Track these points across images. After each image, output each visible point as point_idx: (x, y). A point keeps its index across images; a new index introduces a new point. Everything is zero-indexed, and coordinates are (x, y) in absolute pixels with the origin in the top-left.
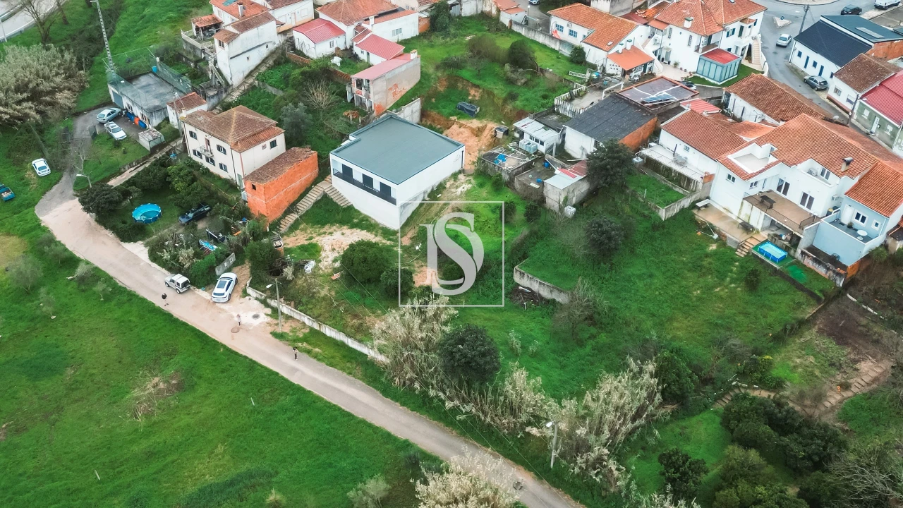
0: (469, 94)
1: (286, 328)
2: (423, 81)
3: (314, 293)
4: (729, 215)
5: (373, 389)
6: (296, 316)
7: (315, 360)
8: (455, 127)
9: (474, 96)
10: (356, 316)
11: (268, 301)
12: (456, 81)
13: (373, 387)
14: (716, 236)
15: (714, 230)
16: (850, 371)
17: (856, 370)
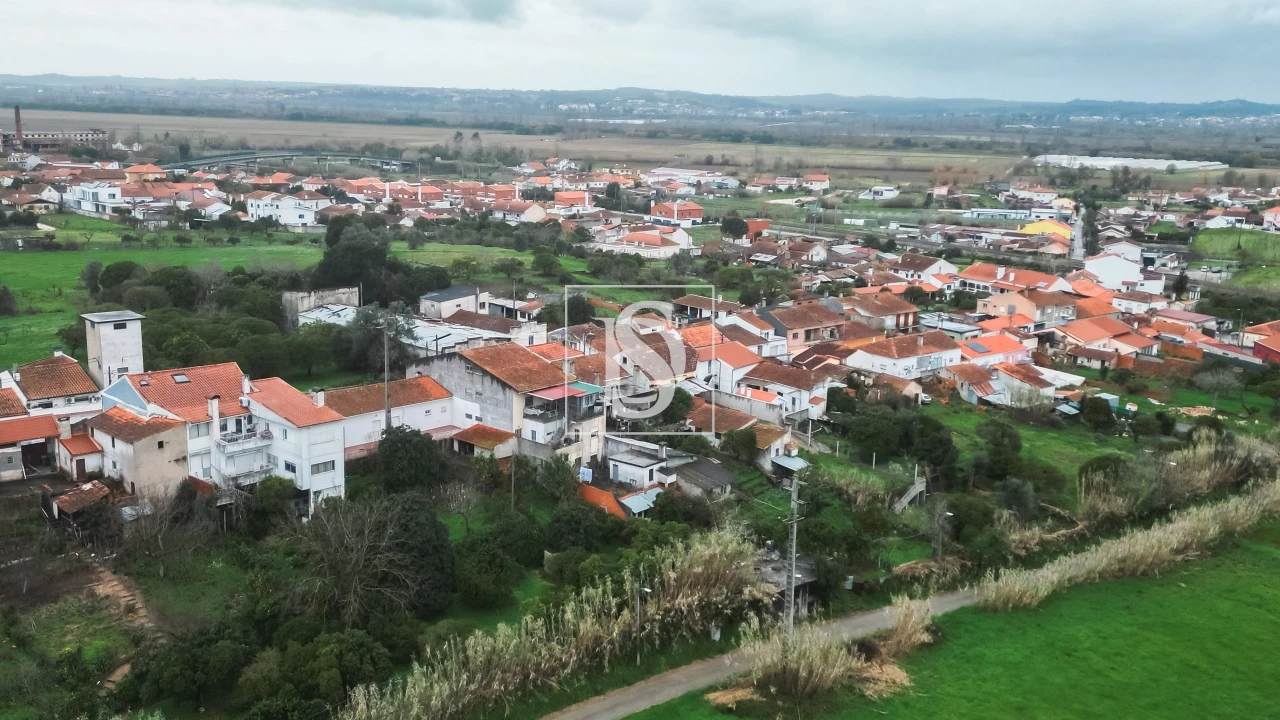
16: (107, 603)
17: (107, 597)
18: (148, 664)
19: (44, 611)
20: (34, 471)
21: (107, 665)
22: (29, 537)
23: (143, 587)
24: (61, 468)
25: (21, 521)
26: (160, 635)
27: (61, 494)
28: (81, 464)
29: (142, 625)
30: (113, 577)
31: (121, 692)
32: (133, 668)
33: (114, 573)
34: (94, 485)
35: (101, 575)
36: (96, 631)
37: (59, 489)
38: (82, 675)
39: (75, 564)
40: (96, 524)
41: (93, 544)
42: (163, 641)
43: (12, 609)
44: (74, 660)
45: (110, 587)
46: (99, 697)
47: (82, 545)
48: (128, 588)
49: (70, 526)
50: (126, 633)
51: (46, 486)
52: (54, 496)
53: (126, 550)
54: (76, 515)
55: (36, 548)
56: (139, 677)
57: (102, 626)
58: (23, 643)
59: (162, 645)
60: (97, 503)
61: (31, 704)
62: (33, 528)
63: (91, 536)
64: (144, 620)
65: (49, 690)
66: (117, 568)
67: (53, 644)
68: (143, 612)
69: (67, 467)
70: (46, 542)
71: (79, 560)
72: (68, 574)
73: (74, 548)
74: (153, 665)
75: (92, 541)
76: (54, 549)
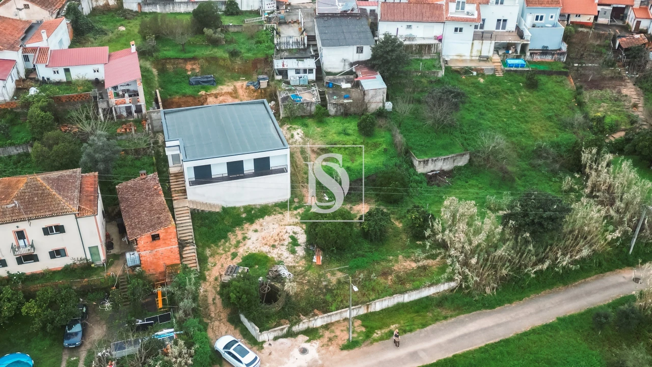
0: (186, 70)
1: (344, 337)
2: (145, 74)
3: (326, 286)
4: (464, 58)
5: (478, 312)
6: (335, 318)
7: (408, 335)
8: (210, 99)
9: (193, 69)
10: (385, 274)
11: (296, 328)
12: (163, 65)
13: (475, 311)
14: (475, 73)
15: (472, 70)
16: (625, 98)
17: (626, 96)
18: (634, 135)
19: (595, 93)
20: (614, 22)
21: (614, 129)
22: (600, 54)
23: (647, 97)
24: (628, 24)
25: (599, 45)
26: (645, 123)
27: (623, 37)
28: (639, 23)
29: (638, 115)
30: (633, 87)
31: (616, 143)
32: (626, 135)
33: (634, 85)
34: (641, 36)
35: (628, 84)
36: (615, 110)
37: (623, 33)
38: (601, 129)
39: (617, 75)
40: (635, 57)
41: (629, 67)
42: (646, 127)
43: (581, 87)
44: (600, 120)
45: (630, 91)
46: (605, 142)
47: (624, 66)
48: (638, 95)
49: (621, 54)
50: (629, 116)
51: (617, 31)
52: (619, 37)
53: (644, 75)
54: (626, 50)
55: (601, 61)
56: (627, 140)
57: (618, 109)
58: (581, 104)
59: (644, 129)
60: (639, 46)
61: (574, 133)
62: (604, 50)
63: (630, 62)
64: (640, 114)
65: (584, 130)
66: (637, 82)
67: (593, 110)
68: (641, 109)
69: (631, 24)
70: (607, 59)
71: (619, 73)
72: (612, 78)
73: (619, 66)
74: (636, 137)
75: (629, 65)
76: (610, 64)
